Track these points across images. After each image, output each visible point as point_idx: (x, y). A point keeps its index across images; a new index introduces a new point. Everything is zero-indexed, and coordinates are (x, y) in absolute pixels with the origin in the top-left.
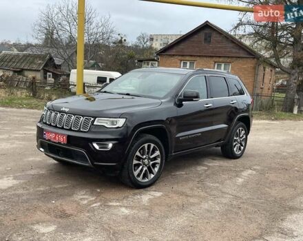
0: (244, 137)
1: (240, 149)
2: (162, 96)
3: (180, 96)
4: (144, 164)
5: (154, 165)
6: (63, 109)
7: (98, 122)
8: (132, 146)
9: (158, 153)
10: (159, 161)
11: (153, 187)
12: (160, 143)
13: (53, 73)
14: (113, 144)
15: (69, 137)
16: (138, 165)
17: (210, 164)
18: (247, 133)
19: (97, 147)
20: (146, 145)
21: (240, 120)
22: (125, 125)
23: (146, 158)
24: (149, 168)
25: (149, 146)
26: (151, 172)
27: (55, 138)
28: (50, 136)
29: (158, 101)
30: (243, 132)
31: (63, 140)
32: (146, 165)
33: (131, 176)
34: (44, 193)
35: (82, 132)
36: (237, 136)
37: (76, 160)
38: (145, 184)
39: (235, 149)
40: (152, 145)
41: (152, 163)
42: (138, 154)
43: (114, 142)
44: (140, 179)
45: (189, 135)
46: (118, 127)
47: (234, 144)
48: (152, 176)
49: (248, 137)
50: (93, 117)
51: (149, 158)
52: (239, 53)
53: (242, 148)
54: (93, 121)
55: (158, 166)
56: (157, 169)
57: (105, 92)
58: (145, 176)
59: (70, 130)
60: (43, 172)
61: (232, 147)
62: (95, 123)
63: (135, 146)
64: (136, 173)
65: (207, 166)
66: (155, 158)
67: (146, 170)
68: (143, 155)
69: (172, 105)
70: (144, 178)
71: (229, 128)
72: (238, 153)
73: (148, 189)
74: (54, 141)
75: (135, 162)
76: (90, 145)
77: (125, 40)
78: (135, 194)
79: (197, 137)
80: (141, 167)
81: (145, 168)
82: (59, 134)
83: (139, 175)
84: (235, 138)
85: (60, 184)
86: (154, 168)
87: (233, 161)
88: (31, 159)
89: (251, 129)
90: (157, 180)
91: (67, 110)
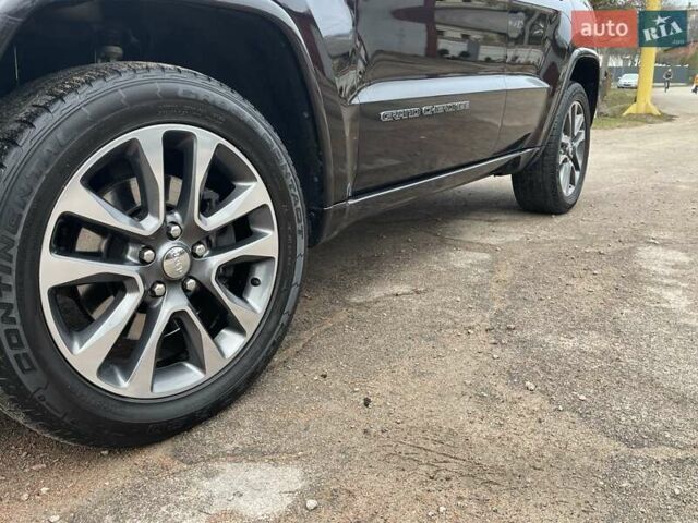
0: (582, 138)
1: (572, 180)
9: (252, 195)
10: (266, 243)
30: (579, 119)
32: (175, 283)
41: (216, 261)
48: (232, 343)
53: (577, 174)
71: (549, 97)
80: (130, 302)
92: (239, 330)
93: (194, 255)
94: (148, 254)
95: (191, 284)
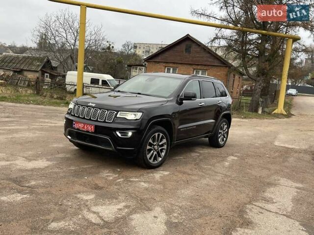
0: (227, 130)
1: (223, 140)
2: (167, 96)
3: (182, 96)
4: (155, 149)
5: (161, 150)
6: (90, 104)
7: (120, 115)
8: (146, 134)
9: (164, 141)
10: (165, 147)
11: (161, 168)
12: (167, 133)
13: (50, 74)
14: (133, 133)
15: (96, 127)
16: (150, 150)
17: (201, 152)
18: (228, 127)
19: (119, 135)
20: (156, 134)
21: (223, 116)
22: (142, 118)
23: (156, 145)
24: (158, 152)
25: (159, 135)
26: (160, 156)
27: (84, 127)
28: (79, 126)
29: (165, 99)
30: (226, 126)
31: (91, 129)
32: (156, 150)
33: (145, 158)
34: (75, 171)
35: (107, 122)
36: (221, 130)
37: (101, 146)
38: (155, 165)
39: (219, 140)
40: (161, 135)
41: (160, 148)
42: (150, 141)
43: (134, 131)
44: (151, 161)
45: (187, 127)
46: (137, 120)
47: (219, 135)
48: (160, 159)
49: (229, 130)
50: (116, 111)
51: (158, 145)
52: (214, 62)
53: (225, 139)
54: (117, 114)
55: (164, 151)
56: (163, 154)
57: (119, 91)
58: (155, 159)
59: (97, 121)
60: (68, 156)
61: (217, 138)
62: (118, 116)
63: (148, 134)
64: (148, 156)
65: (199, 153)
66: (162, 145)
67: (156, 154)
68: (154, 142)
69: (174, 103)
70: (154, 160)
71: (215, 123)
72: (222, 143)
73: (157, 169)
74: (83, 129)
75: (148, 147)
76: (114, 133)
77: (113, 47)
78: (148, 173)
79: (193, 128)
80: (152, 151)
81: (155, 153)
82: (88, 124)
83: (150, 158)
84: (220, 131)
85: (87, 165)
86: (161, 153)
87: (218, 149)
88: (55, 146)
89: (232, 124)
90: (164, 162)
91: (94, 105)
93: (158, 147)
94: (154, 147)
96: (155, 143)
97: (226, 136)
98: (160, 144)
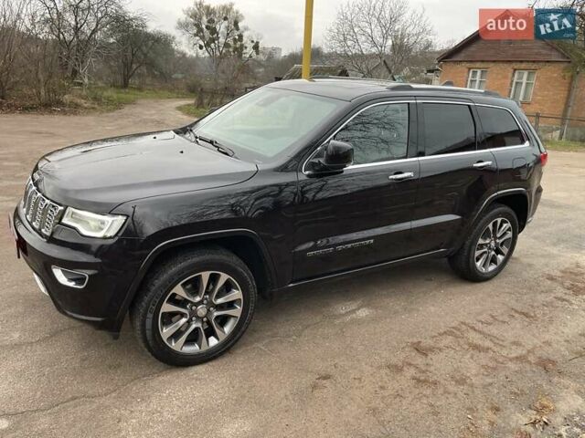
0: (509, 236)
7: (72, 216)
14: (90, 276)
19: (62, 279)
32: (199, 319)
35: (42, 235)
39: (479, 263)
41: (217, 313)
43: (90, 272)
44: (176, 345)
45: (335, 245)
46: (105, 238)
48: (213, 342)
50: (58, 204)
51: (210, 304)
53: (501, 258)
54: (62, 213)
61: (471, 260)
62: (64, 220)
68: (193, 295)
72: (488, 269)
80: (184, 320)
81: (196, 324)
84: (481, 241)
86: (220, 326)
92: (218, 339)
93: (209, 310)
94: (194, 308)
95: (205, 319)
96: (198, 299)
97: (505, 250)
98: (220, 301)
